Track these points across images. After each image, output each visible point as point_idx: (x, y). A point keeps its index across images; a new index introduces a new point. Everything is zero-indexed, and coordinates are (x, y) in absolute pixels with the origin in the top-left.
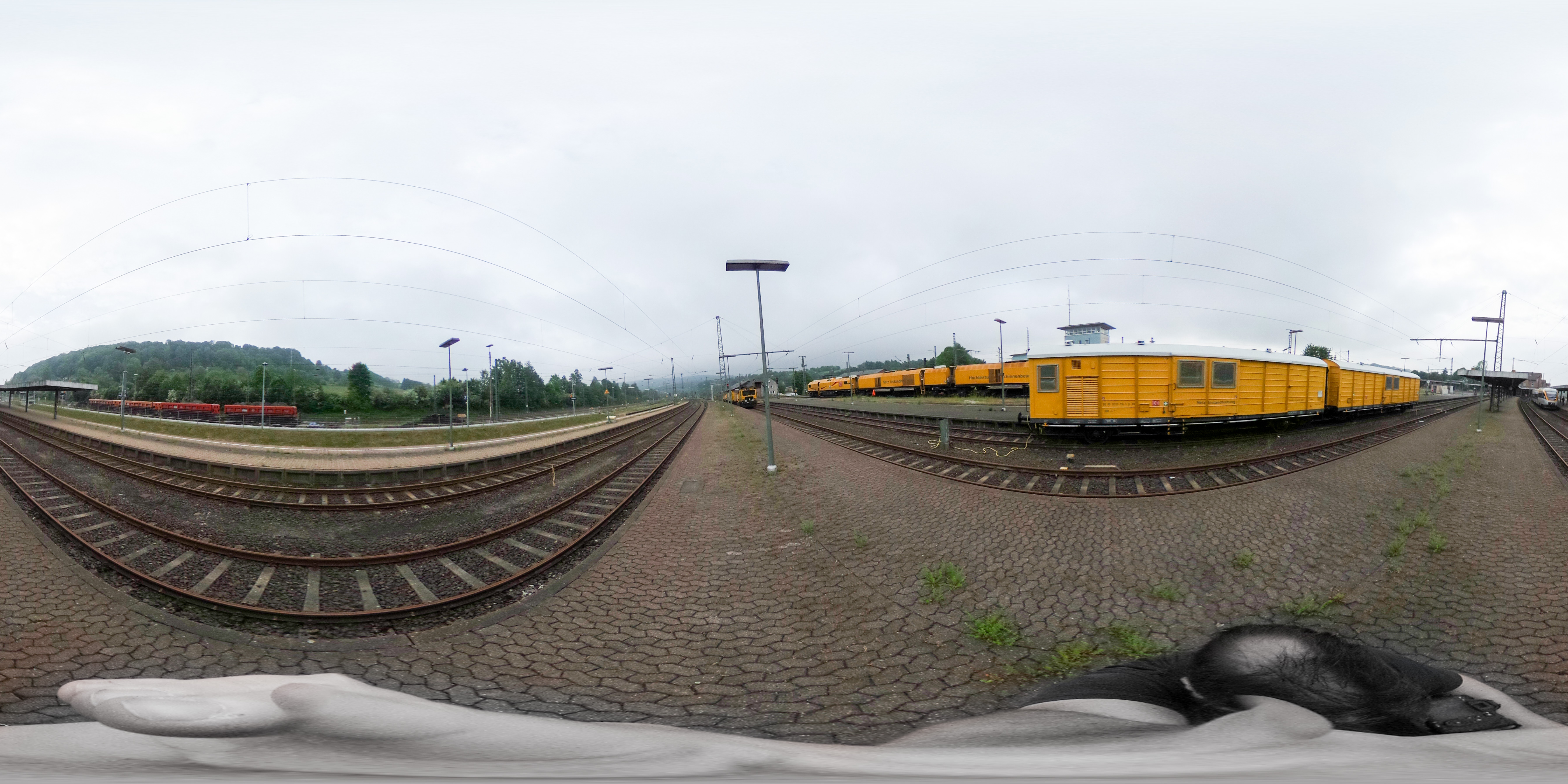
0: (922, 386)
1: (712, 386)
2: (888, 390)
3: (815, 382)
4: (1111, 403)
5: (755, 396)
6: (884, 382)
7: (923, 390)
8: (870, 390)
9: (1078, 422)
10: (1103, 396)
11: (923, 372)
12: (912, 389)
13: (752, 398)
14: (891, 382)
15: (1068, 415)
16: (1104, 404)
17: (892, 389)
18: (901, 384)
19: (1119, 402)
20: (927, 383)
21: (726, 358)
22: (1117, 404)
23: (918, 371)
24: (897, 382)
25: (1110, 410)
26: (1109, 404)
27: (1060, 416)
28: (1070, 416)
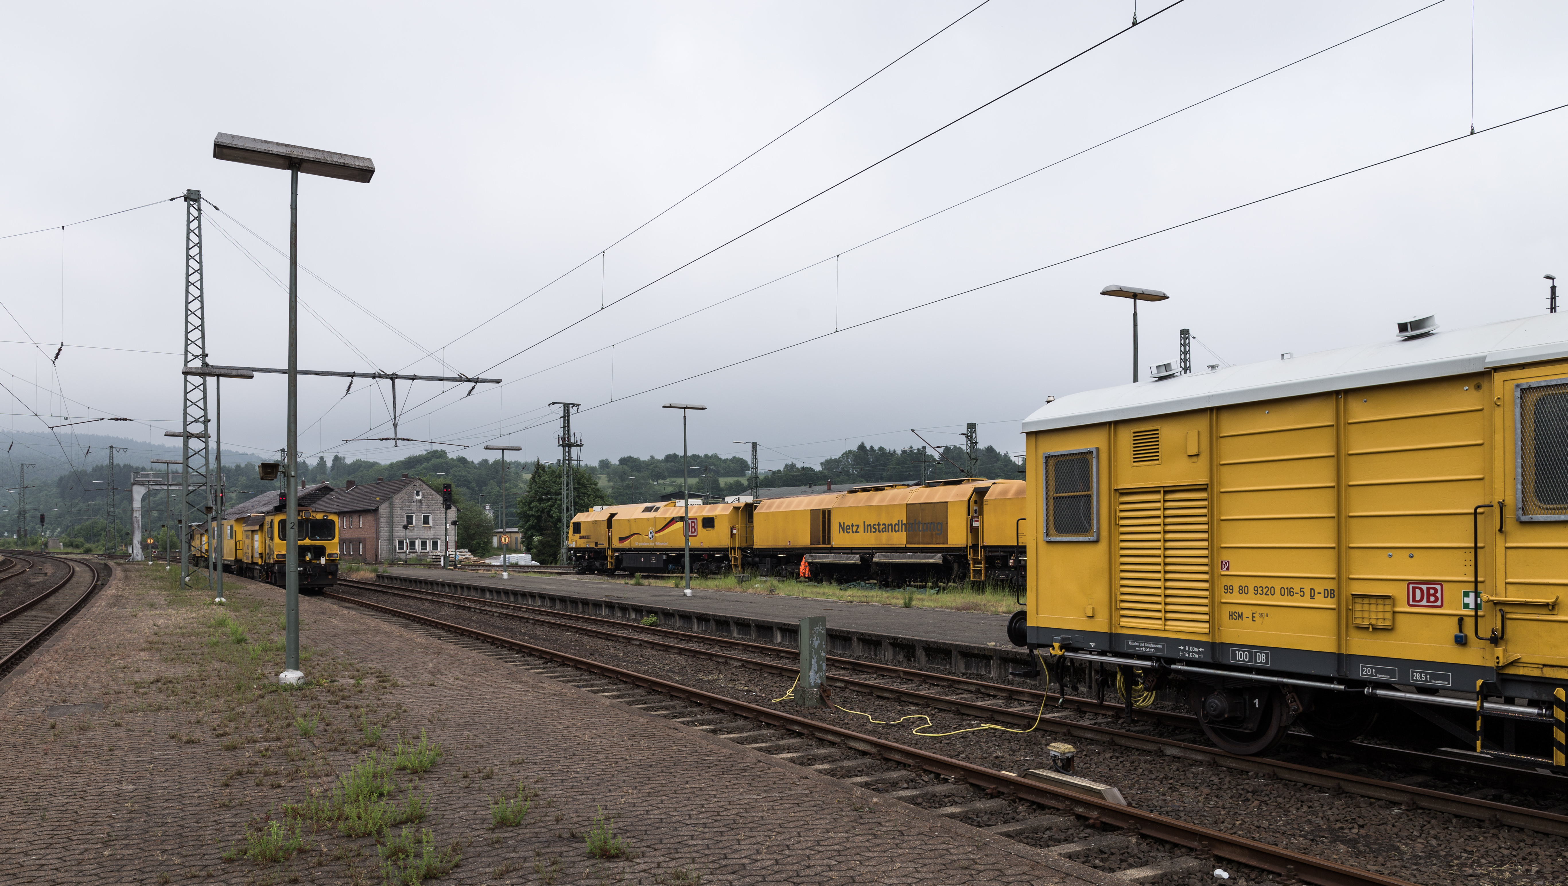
0: (975, 547)
1: (138, 493)
2: (855, 559)
3: (599, 513)
4: (1251, 584)
5: (333, 547)
6: (843, 528)
7: (977, 566)
8: (794, 555)
9: (1149, 648)
10: (1226, 556)
11: (981, 493)
12: (937, 559)
13: (319, 551)
14: (868, 528)
15: (1125, 622)
16: (1229, 589)
17: (867, 553)
18: (900, 539)
19: (1278, 584)
20: (990, 539)
21: (211, 381)
22: (1270, 591)
23: (966, 489)
24: (887, 528)
25: (1247, 612)
26: (1243, 590)
27: (1100, 625)
28: (1130, 625)
